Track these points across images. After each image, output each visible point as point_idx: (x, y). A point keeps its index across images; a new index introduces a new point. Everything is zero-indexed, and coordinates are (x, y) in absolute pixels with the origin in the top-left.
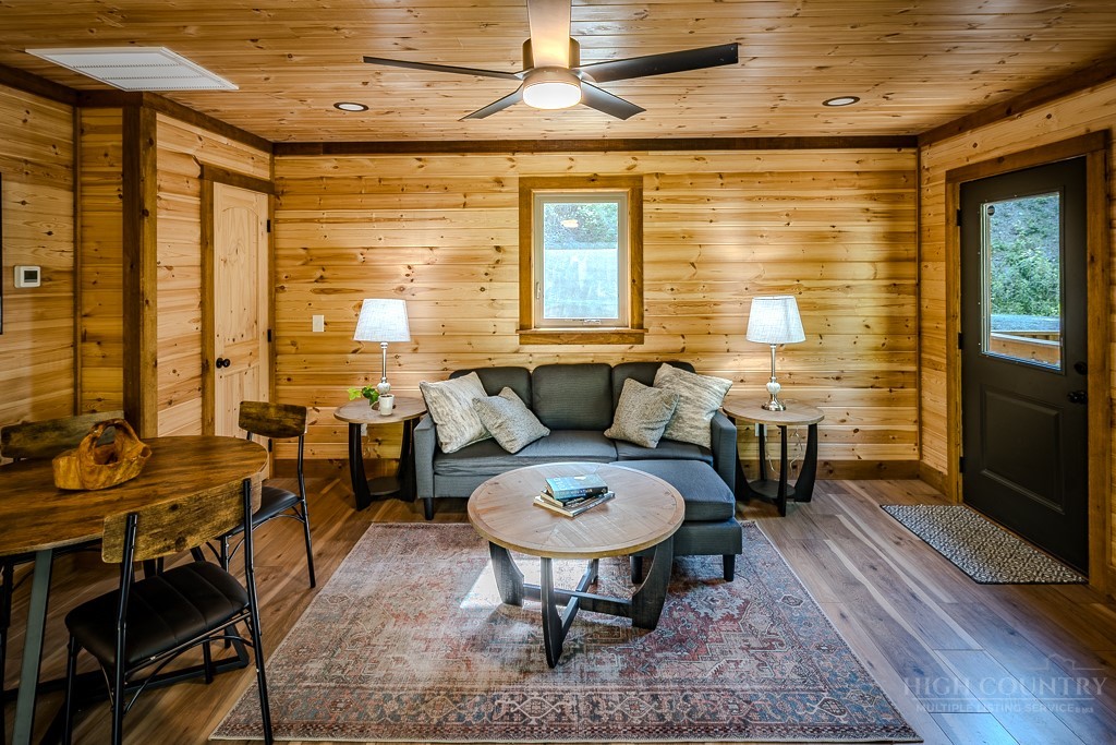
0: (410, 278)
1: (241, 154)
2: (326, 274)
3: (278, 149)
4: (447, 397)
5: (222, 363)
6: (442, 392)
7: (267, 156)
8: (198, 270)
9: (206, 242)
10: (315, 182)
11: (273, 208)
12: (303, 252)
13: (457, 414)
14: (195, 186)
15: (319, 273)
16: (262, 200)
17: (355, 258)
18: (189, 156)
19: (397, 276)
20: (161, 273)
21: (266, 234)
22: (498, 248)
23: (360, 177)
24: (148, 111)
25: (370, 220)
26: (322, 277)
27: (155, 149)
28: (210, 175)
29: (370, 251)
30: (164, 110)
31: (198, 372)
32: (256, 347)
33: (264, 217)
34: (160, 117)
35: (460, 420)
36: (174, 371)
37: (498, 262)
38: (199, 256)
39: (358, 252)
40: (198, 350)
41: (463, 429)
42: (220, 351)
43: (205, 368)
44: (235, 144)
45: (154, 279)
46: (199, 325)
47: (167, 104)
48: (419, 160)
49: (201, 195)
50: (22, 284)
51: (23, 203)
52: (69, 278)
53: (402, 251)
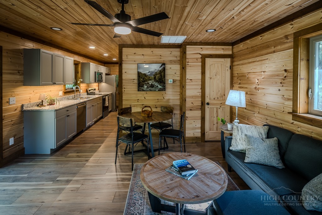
0: (258, 84)
1: (217, 49)
2: (241, 82)
4: (238, 130)
5: (208, 104)
7: (231, 47)
8: (201, 80)
9: (203, 73)
10: (239, 52)
11: (232, 62)
12: (237, 75)
14: (200, 60)
15: (239, 82)
17: (246, 77)
18: (198, 53)
19: (254, 83)
20: (187, 81)
21: (229, 70)
22: (286, 71)
23: (247, 48)
24: (184, 46)
25: (250, 63)
26: (240, 83)
27: (186, 54)
28: (204, 57)
29: (249, 74)
30: (189, 45)
31: (200, 105)
32: (224, 102)
34: (187, 46)
35: (238, 140)
36: (192, 103)
37: (285, 77)
38: (201, 77)
39: (246, 74)
40: (201, 99)
42: (207, 100)
43: (203, 103)
44: (215, 47)
45: (185, 82)
46: (201, 93)
47: (190, 43)
48: (261, 36)
49: (202, 62)
50: (169, 82)
51: (170, 68)
52: (179, 81)
53: (256, 73)
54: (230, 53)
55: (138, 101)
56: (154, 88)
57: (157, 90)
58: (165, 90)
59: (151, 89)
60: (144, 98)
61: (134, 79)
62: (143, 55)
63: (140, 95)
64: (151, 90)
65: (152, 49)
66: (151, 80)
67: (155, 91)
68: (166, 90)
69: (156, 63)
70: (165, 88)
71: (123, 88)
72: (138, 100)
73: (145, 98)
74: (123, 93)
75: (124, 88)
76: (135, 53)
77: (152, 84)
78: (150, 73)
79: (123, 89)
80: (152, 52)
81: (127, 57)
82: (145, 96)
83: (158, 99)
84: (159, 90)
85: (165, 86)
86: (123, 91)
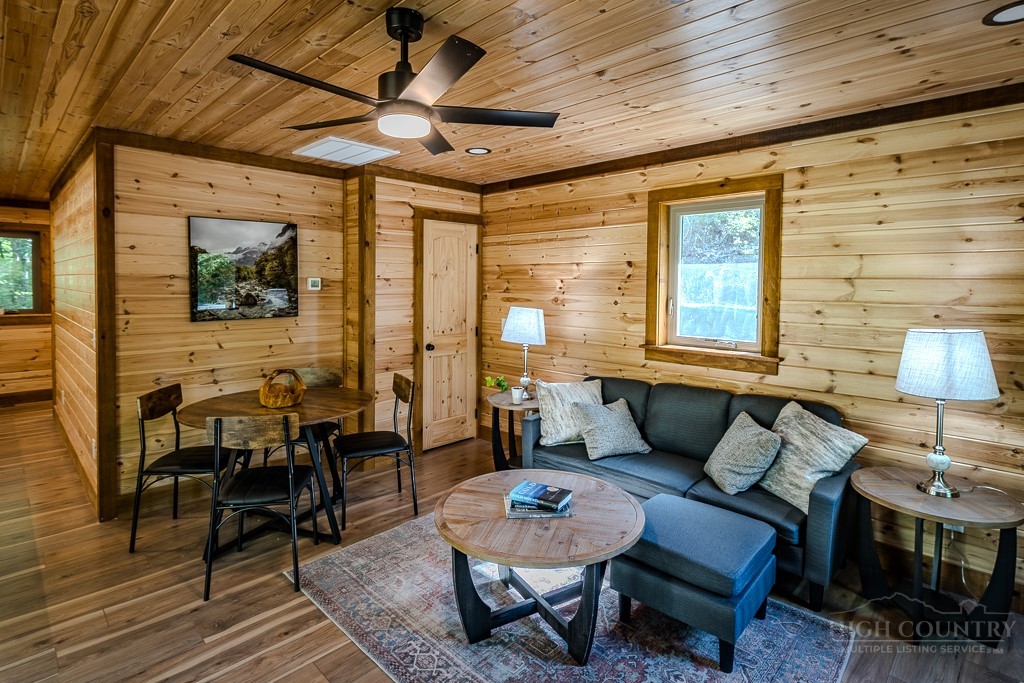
0: (562, 290)
1: (449, 197)
2: (510, 286)
3: (484, 189)
5: (430, 347)
6: (550, 391)
7: (478, 196)
8: (412, 281)
9: (418, 261)
10: (505, 213)
11: (481, 235)
12: (497, 268)
13: (557, 414)
14: (409, 223)
15: (506, 285)
16: (473, 229)
17: (527, 274)
18: (404, 203)
19: (551, 289)
20: (378, 284)
21: (475, 256)
22: (630, 264)
23: (531, 206)
24: (369, 177)
25: (537, 241)
26: (507, 289)
27: (374, 202)
28: (421, 215)
29: (537, 267)
30: (382, 174)
31: (411, 351)
32: (464, 339)
33: (474, 241)
34: (378, 179)
36: (391, 349)
37: (629, 276)
38: (412, 272)
39: (528, 268)
40: (412, 336)
41: (559, 428)
42: (428, 338)
43: (417, 348)
44: (445, 190)
45: (373, 287)
46: (412, 319)
47: (384, 170)
48: (570, 185)
49: (414, 230)
50: (310, 288)
51: (312, 241)
52: (340, 285)
53: (557, 267)
54: (476, 210)
55: (191, 361)
56: (256, 307)
57: (268, 315)
58: (296, 315)
59: (247, 311)
60: (217, 347)
61: (172, 277)
62: (211, 185)
63: (203, 338)
64: (244, 317)
65: (247, 169)
66: (244, 279)
67: (260, 317)
68: (299, 313)
69: (262, 221)
70: (297, 308)
71: (121, 311)
72: (192, 354)
73: (221, 347)
74: (121, 332)
75: (127, 313)
76: (175, 175)
77: (249, 296)
78: (240, 255)
79: (121, 318)
80: (248, 178)
81: (137, 185)
82: (220, 338)
83: (271, 347)
84: (275, 316)
85: (296, 302)
86: (121, 324)
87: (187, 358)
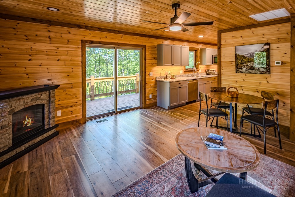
50: (276, 65)
51: (278, 48)
52: (289, 63)
55: (236, 83)
56: (254, 70)
57: (258, 73)
58: (270, 74)
59: (251, 71)
60: (243, 80)
61: (232, 62)
62: (242, 37)
63: (239, 78)
64: (250, 73)
65: (252, 30)
66: (250, 62)
67: (256, 73)
68: (271, 73)
69: (257, 44)
70: (270, 71)
71: (222, 69)
72: (237, 81)
73: (244, 81)
74: (222, 74)
75: (223, 70)
76: (233, 37)
77: (251, 67)
78: (249, 55)
79: (222, 71)
80: (252, 32)
81: (225, 41)
82: (244, 78)
83: (260, 83)
84: (261, 73)
85: (269, 69)
86: (222, 72)
87: (235, 82)
